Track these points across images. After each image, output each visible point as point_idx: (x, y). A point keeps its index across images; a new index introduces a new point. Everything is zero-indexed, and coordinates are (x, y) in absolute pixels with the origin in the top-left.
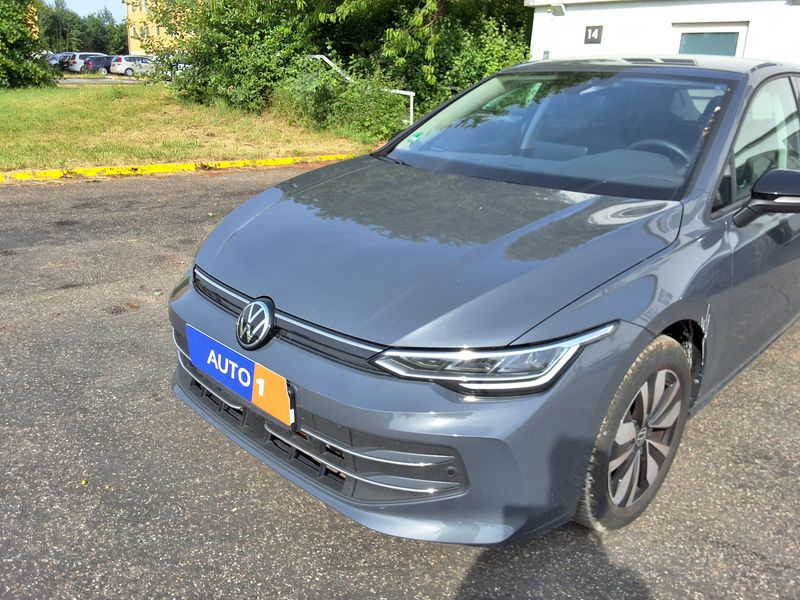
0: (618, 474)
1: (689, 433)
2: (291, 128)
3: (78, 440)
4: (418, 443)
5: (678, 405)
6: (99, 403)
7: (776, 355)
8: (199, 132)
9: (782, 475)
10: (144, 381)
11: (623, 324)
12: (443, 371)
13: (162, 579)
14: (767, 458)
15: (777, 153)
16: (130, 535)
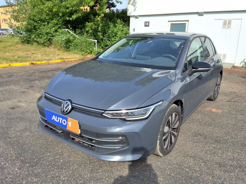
0: (165, 140)
1: (181, 130)
2: (59, 51)
3: (10, 146)
4: (116, 135)
5: (178, 122)
6: (13, 135)
7: (201, 109)
8: (29, 53)
9: (205, 139)
10: (27, 128)
11: (164, 101)
12: (121, 116)
13: (44, 181)
14: (201, 135)
15: (198, 56)
16: (31, 170)
